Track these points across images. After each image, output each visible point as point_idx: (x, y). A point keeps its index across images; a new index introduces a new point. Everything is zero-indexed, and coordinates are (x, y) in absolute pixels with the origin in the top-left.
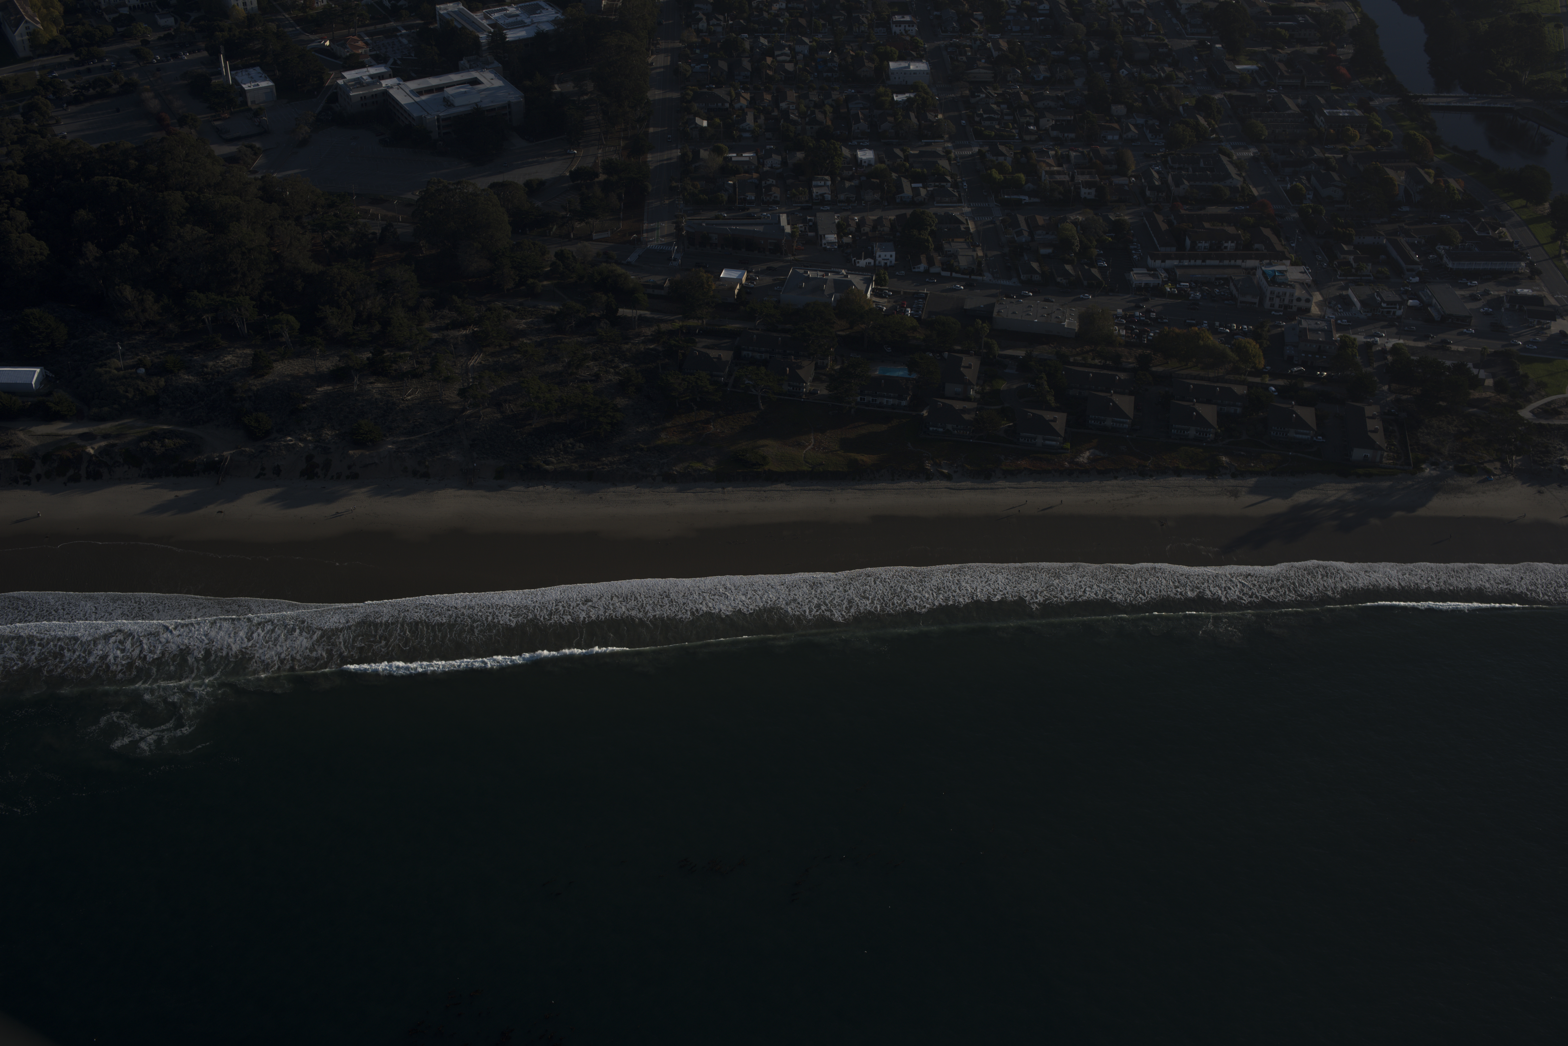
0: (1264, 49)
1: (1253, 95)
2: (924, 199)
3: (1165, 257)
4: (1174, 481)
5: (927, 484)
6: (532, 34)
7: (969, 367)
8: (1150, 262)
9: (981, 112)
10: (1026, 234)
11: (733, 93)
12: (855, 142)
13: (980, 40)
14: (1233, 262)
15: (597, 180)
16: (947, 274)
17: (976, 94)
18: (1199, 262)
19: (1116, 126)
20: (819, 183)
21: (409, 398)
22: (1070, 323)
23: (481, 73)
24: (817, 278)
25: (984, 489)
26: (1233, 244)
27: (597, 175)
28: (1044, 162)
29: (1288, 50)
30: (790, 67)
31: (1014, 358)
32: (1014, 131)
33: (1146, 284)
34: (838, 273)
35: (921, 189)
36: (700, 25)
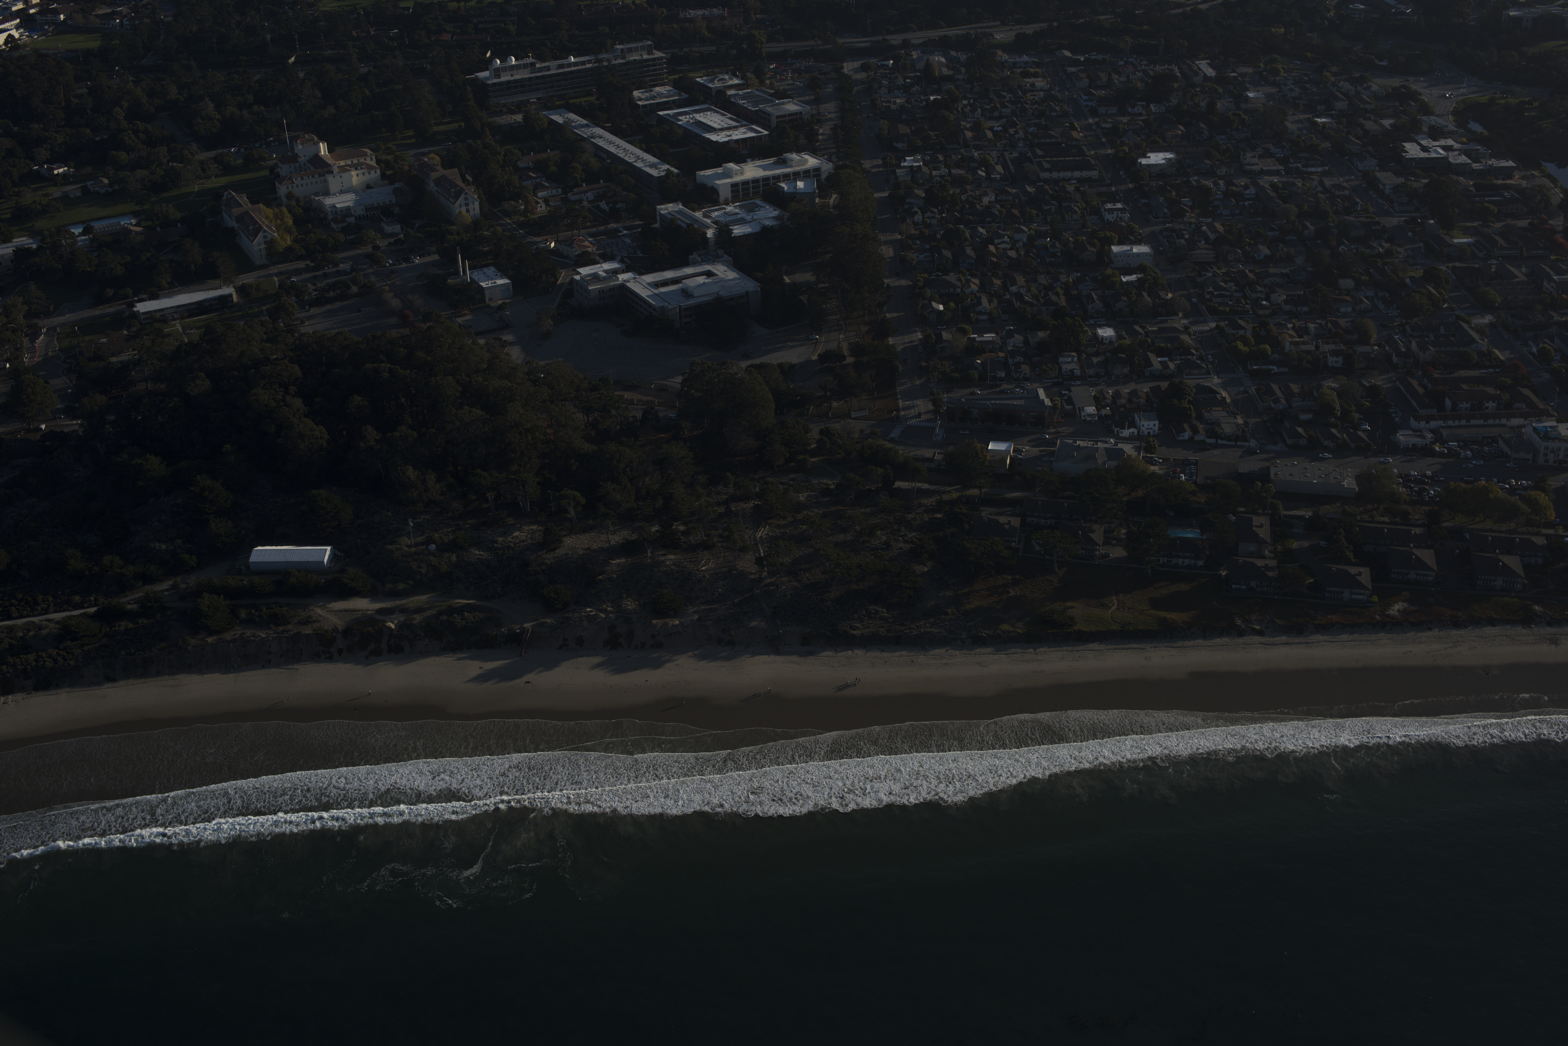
0: (1475, 224)
1: (1477, 266)
2: (1173, 371)
3: (1429, 418)
4: (1489, 630)
5: (1240, 640)
6: (757, 229)
7: (1261, 526)
8: (1413, 423)
9: (1211, 289)
10: (1283, 401)
11: (963, 279)
12: (1092, 322)
13: (1195, 223)
14: (1497, 421)
15: (845, 362)
16: (1213, 441)
17: (1203, 273)
18: (1463, 422)
19: (1348, 298)
20: (1066, 360)
21: (704, 568)
22: (1349, 483)
23: (714, 266)
24: (1088, 447)
25: (1298, 643)
26: (1494, 404)
27: (844, 358)
28: (1287, 333)
29: (1499, 225)
30: (1012, 254)
31: (1302, 518)
32: (1247, 306)
33: (1414, 445)
34: (1106, 442)
35: (1169, 363)
36: (916, 218)
